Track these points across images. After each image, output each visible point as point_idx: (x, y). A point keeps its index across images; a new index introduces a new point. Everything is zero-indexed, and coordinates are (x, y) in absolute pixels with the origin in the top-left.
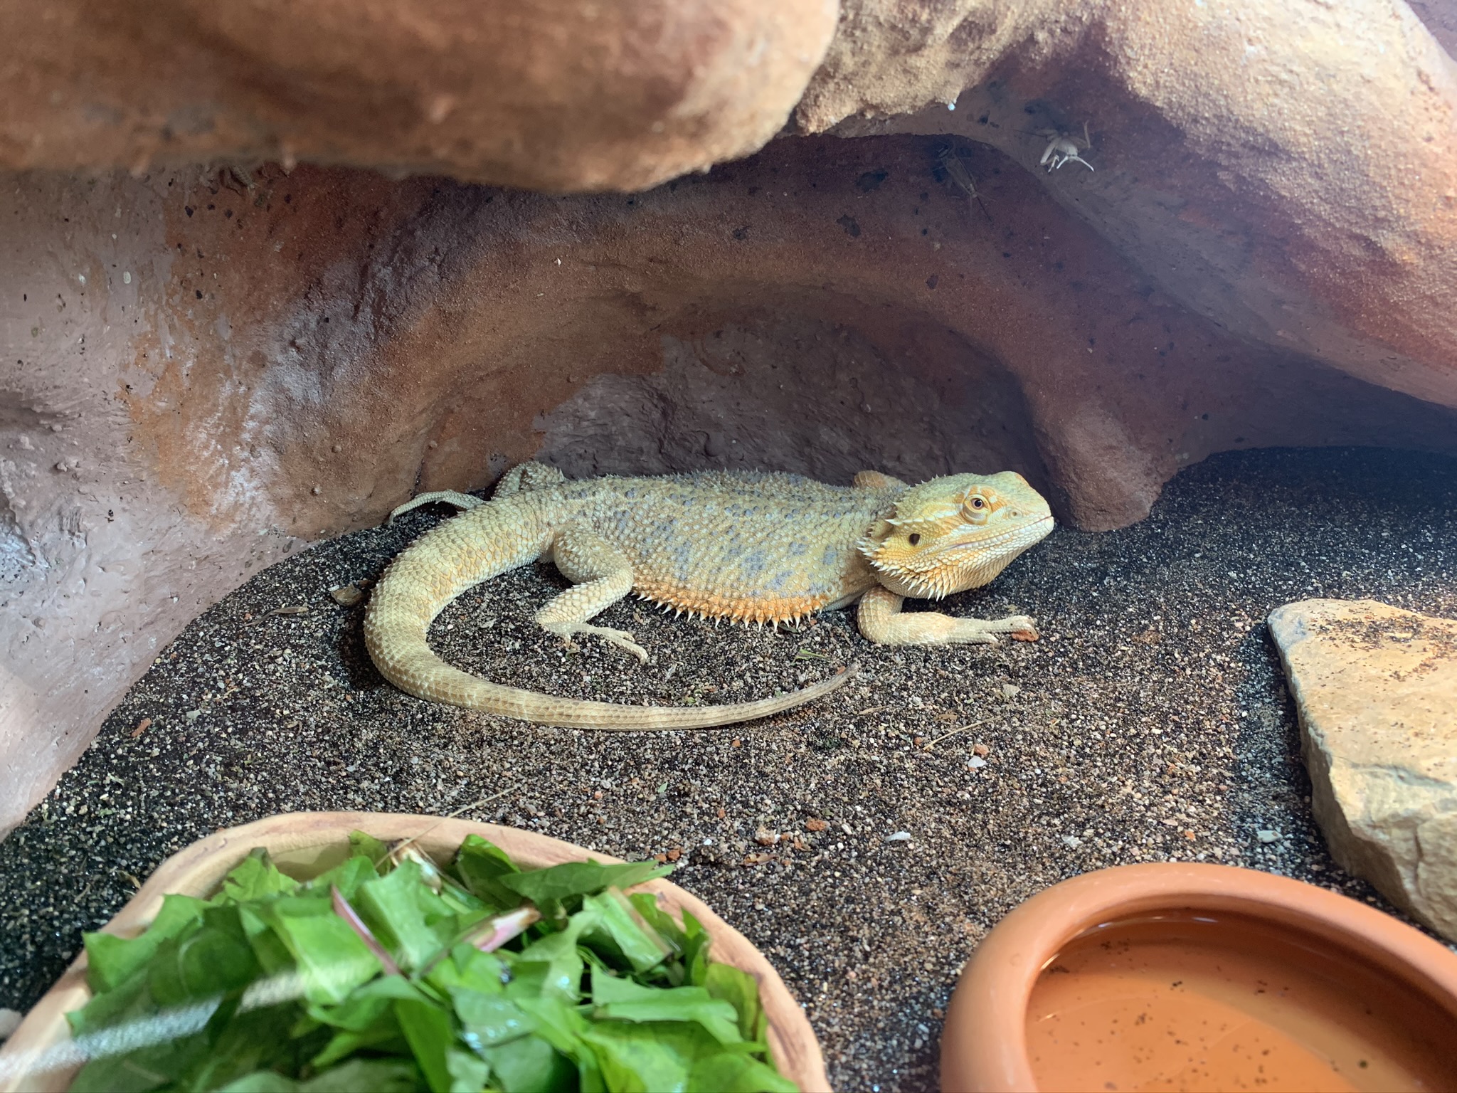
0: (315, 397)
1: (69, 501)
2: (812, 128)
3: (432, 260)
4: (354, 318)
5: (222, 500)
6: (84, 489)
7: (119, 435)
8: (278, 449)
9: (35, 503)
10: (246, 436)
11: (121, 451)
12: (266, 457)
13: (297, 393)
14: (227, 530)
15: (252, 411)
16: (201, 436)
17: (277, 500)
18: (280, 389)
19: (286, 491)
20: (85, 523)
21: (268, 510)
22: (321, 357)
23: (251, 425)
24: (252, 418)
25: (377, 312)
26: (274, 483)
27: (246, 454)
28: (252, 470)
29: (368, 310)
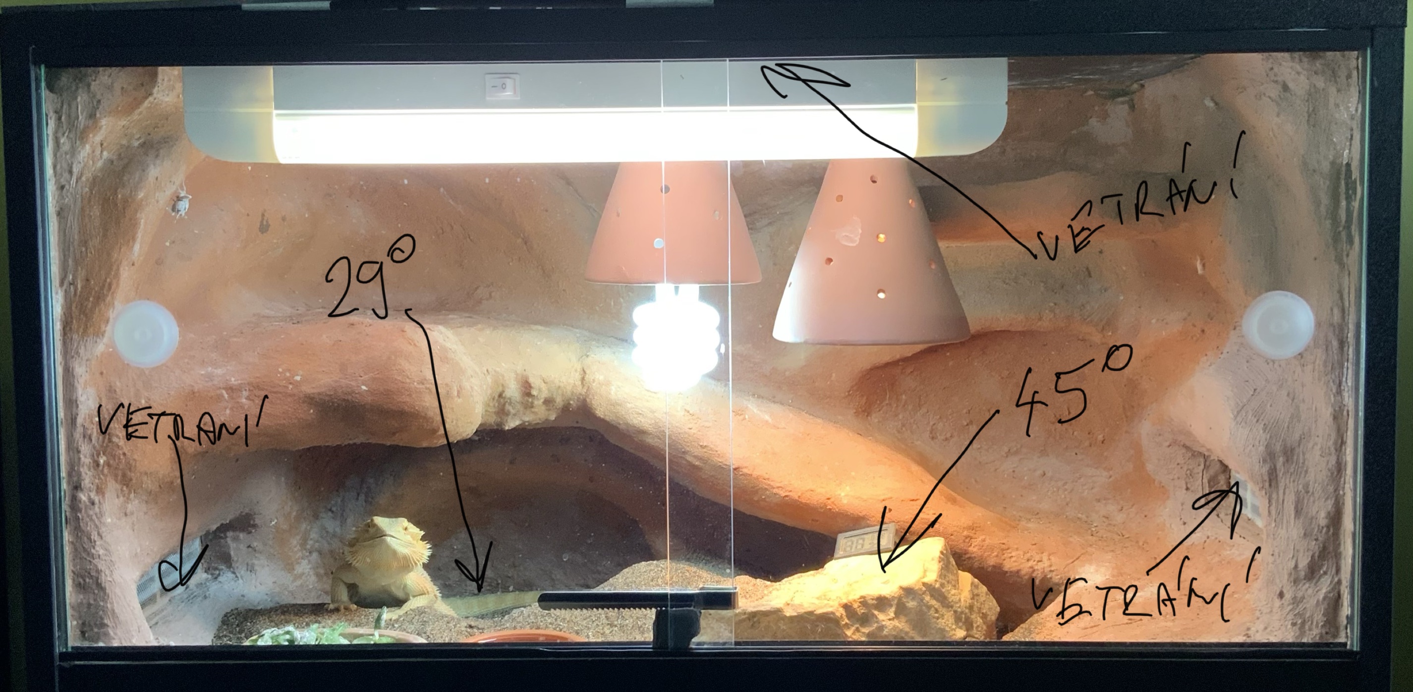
0: (338, 530)
1: (251, 560)
2: (507, 428)
3: (391, 475)
4: (357, 499)
5: (299, 569)
6: (256, 555)
7: (271, 536)
8: (320, 553)
9: (240, 559)
10: (308, 547)
11: (271, 543)
12: (315, 555)
13: (331, 530)
14: (298, 583)
15: (311, 537)
16: (295, 541)
17: (318, 575)
18: (323, 528)
19: (322, 571)
20: (256, 568)
21: (313, 578)
22: (342, 515)
23: (311, 542)
24: (311, 539)
25: (367, 496)
26: (317, 567)
27: (308, 554)
28: (309, 561)
29: (363, 495)
